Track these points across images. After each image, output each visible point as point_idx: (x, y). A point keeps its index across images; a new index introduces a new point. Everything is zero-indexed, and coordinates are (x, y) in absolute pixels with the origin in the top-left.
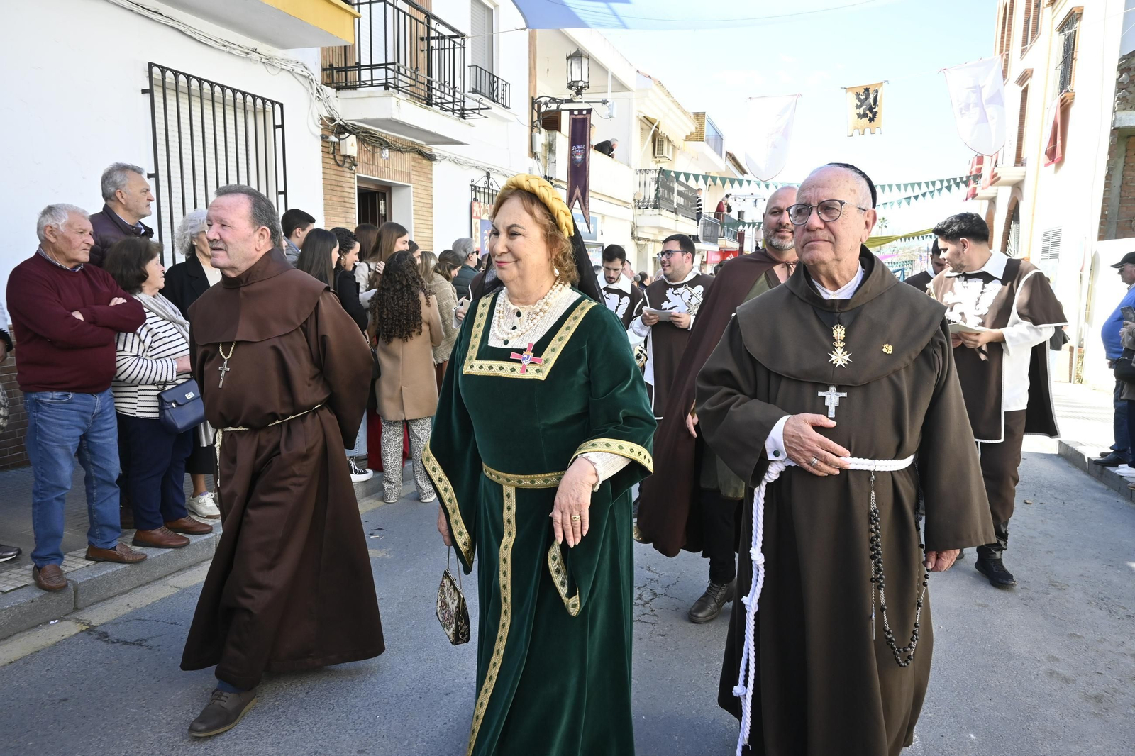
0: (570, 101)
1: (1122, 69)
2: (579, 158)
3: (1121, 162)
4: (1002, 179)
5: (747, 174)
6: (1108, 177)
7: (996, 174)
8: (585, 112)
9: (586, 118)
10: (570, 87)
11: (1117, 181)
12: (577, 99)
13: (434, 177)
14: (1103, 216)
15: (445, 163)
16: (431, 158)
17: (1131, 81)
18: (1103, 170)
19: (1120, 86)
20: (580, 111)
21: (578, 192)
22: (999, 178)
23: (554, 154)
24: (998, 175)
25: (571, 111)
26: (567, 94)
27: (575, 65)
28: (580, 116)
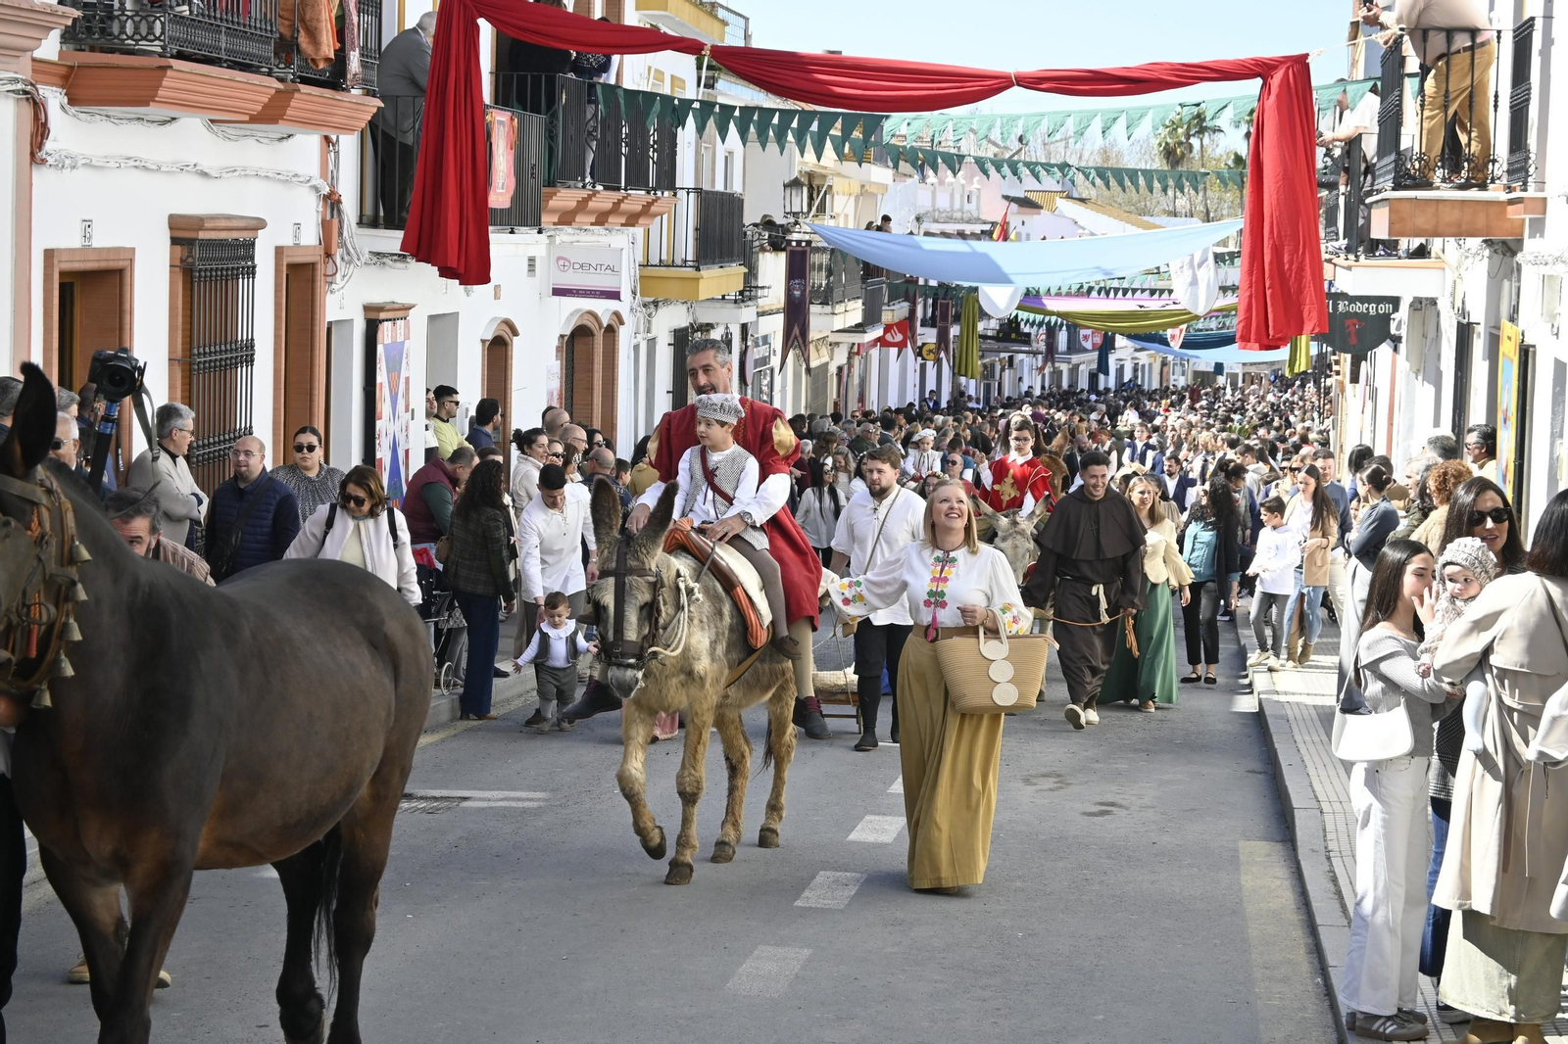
2: (797, 293)
8: (804, 244)
10: (787, 215)
20: (799, 242)
21: (796, 331)
27: (794, 193)
28: (800, 249)
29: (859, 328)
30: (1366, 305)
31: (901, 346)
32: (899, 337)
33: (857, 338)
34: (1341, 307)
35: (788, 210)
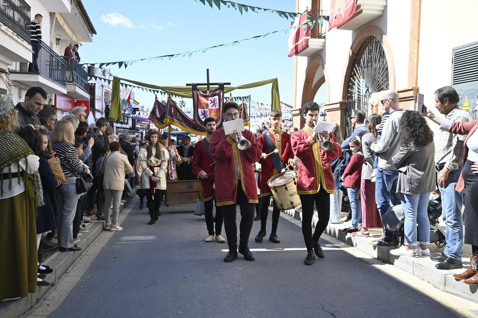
4: (364, 12)
5: (96, 33)
7: (360, 5)
22: (361, 11)
24: (362, 8)
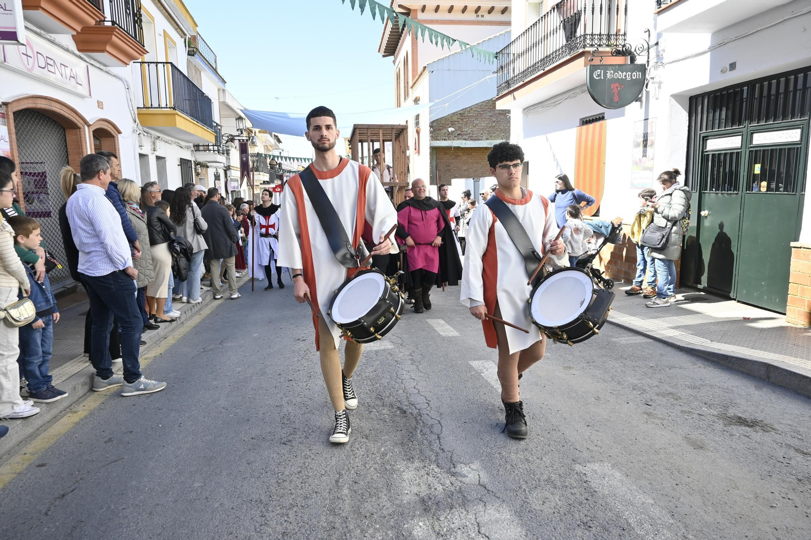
0: (239, 136)
1: (431, 126)
2: (244, 159)
3: (435, 156)
6: (430, 163)
8: (245, 141)
9: (246, 144)
10: (238, 130)
11: (435, 164)
12: (242, 135)
13: (208, 174)
14: (430, 176)
15: (211, 168)
16: (208, 167)
17: (434, 131)
18: (429, 161)
19: (431, 132)
20: (243, 140)
21: (245, 173)
23: (229, 156)
25: (239, 140)
26: (237, 133)
27: (240, 122)
28: (243, 143)
29: (268, 183)
30: (625, 73)
31: (280, 192)
32: (279, 190)
33: (267, 186)
34: (608, 75)
35: (238, 128)
